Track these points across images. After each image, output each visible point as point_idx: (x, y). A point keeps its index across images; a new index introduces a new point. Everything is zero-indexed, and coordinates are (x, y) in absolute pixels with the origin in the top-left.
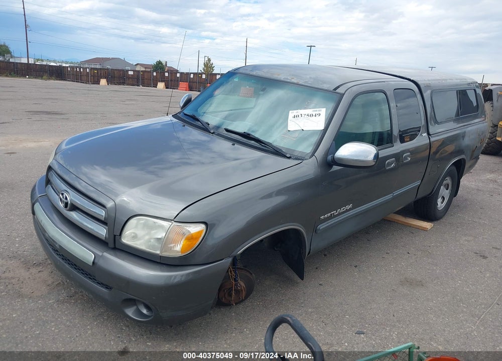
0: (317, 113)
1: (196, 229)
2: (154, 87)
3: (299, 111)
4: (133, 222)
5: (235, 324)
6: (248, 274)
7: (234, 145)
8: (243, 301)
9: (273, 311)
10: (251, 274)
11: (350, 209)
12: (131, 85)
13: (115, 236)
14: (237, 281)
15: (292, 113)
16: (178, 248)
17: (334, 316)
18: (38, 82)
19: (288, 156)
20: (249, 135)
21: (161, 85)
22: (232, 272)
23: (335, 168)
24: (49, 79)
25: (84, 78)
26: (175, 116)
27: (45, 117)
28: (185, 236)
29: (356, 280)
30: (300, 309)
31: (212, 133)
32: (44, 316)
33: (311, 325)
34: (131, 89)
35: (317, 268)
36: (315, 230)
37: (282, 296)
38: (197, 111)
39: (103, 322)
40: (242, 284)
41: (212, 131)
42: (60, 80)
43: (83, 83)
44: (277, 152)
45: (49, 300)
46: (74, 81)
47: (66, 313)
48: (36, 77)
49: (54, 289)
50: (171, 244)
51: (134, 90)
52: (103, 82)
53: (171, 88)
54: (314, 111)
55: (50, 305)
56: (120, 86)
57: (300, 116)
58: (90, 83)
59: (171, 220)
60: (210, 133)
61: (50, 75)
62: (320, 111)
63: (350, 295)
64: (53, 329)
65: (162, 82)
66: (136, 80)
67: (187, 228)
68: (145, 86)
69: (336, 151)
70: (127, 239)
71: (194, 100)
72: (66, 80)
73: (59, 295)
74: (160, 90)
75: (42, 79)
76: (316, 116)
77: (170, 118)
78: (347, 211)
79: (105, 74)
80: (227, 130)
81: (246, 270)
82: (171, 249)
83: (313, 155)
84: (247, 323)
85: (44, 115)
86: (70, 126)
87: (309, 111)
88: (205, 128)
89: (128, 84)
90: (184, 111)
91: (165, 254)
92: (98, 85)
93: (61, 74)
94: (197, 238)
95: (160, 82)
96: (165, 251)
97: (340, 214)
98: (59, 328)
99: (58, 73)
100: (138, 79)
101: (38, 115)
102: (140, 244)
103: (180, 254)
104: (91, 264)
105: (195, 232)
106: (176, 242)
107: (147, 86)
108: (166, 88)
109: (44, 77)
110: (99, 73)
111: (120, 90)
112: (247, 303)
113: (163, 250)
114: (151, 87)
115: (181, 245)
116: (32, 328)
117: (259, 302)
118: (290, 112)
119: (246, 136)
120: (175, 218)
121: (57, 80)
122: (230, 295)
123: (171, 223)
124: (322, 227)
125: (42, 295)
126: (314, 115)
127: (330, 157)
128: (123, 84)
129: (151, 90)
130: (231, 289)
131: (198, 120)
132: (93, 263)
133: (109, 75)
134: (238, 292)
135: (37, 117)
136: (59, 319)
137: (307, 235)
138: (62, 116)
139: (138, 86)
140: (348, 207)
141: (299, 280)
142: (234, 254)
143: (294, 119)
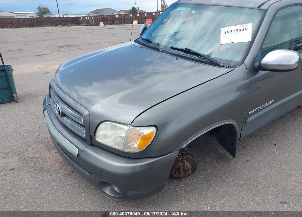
0: (245, 28)
1: (149, 131)
2: (131, 24)
3: (229, 27)
4: (102, 126)
5: (184, 193)
6: (192, 158)
7: (177, 59)
8: (189, 175)
9: (213, 183)
10: (194, 157)
11: (272, 104)
12: (118, 24)
13: (91, 136)
14: (184, 163)
15: (223, 30)
16: (136, 146)
17: (261, 188)
18: (66, 28)
19: (222, 65)
20: (189, 50)
21: (135, 22)
22: (180, 156)
23: (261, 73)
24: (72, 25)
25: (91, 23)
26: (136, 41)
27: (67, 49)
28: (141, 136)
29: (276, 156)
30: (233, 182)
31: (161, 51)
32: (55, 185)
33: (242, 195)
34: (118, 27)
35: (244, 147)
36: (244, 123)
37: (219, 171)
38: (151, 35)
39: (92, 191)
40: (189, 165)
41: (161, 50)
42: (77, 25)
43: (90, 26)
44: (213, 63)
45: (60, 174)
46: (85, 25)
47: (69, 183)
48: (64, 25)
49: (63, 165)
50: (130, 143)
51: (119, 27)
52: (101, 24)
53: (141, 24)
54: (242, 26)
55: (60, 177)
56: (111, 25)
57: (230, 32)
58: (94, 25)
59: (130, 125)
60: (160, 51)
61: (72, 23)
62: (247, 26)
63: (272, 169)
64: (60, 196)
65: (136, 20)
66: (120, 20)
67: (142, 131)
68: (126, 24)
69: (262, 58)
70: (100, 138)
71: (149, 27)
72: (81, 25)
73: (66, 170)
74: (135, 25)
75: (68, 26)
76: (243, 30)
77: (132, 43)
78: (270, 105)
79: (102, 19)
80: (173, 48)
81: (190, 155)
82: (130, 146)
83: (242, 62)
84: (193, 193)
85: (67, 48)
86: (81, 53)
87: (238, 27)
88: (156, 48)
89: (116, 24)
90: (142, 37)
91: (127, 150)
92: (99, 26)
93: (78, 21)
94: (149, 138)
95: (134, 20)
96: (127, 148)
97: (264, 108)
98: (64, 195)
99: (76, 21)
100: (121, 20)
101: (63, 48)
102: (108, 142)
103: (137, 151)
104: (77, 156)
105: (147, 133)
106: (134, 141)
107: (127, 24)
108: (139, 24)
109: (69, 25)
110: (99, 19)
111: (111, 28)
112: (193, 176)
113: (125, 148)
114: (129, 24)
115: (138, 143)
116: (47, 195)
117: (202, 175)
118: (222, 29)
119: (187, 51)
120: (132, 123)
121: (76, 25)
122: (180, 172)
123: (129, 127)
124: (250, 119)
125: (55, 170)
126: (242, 29)
127: (256, 64)
128: (113, 24)
129: (130, 26)
130: (179, 169)
131: (151, 42)
132: (78, 155)
133: (104, 19)
134: (185, 170)
135: (63, 49)
136: (64, 188)
137: (238, 127)
138: (77, 47)
139: (122, 24)
140: (271, 102)
141: (231, 157)
142: (180, 148)
143: (225, 35)
